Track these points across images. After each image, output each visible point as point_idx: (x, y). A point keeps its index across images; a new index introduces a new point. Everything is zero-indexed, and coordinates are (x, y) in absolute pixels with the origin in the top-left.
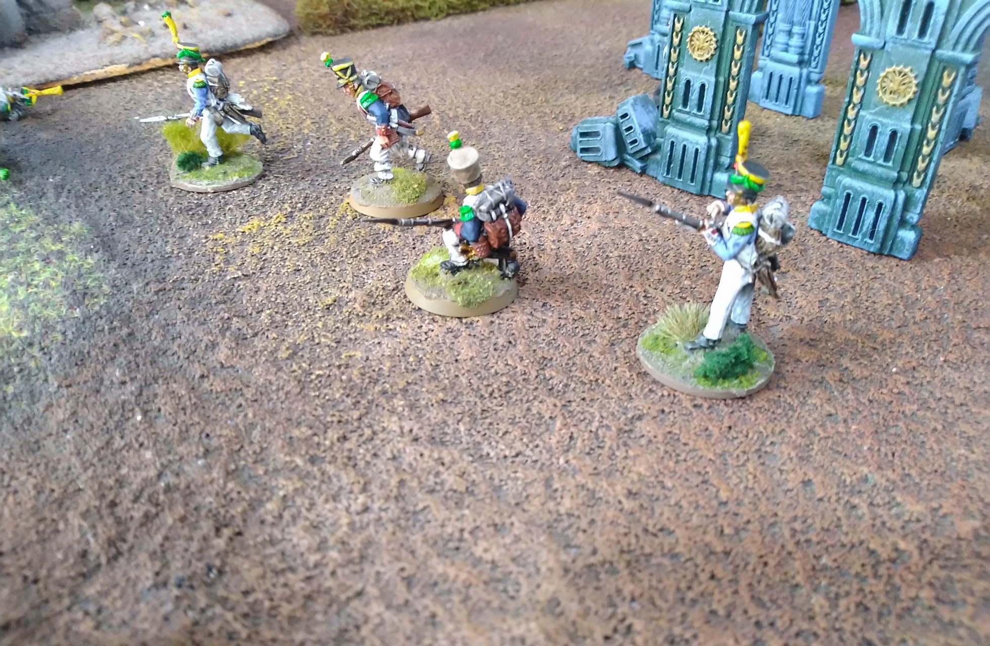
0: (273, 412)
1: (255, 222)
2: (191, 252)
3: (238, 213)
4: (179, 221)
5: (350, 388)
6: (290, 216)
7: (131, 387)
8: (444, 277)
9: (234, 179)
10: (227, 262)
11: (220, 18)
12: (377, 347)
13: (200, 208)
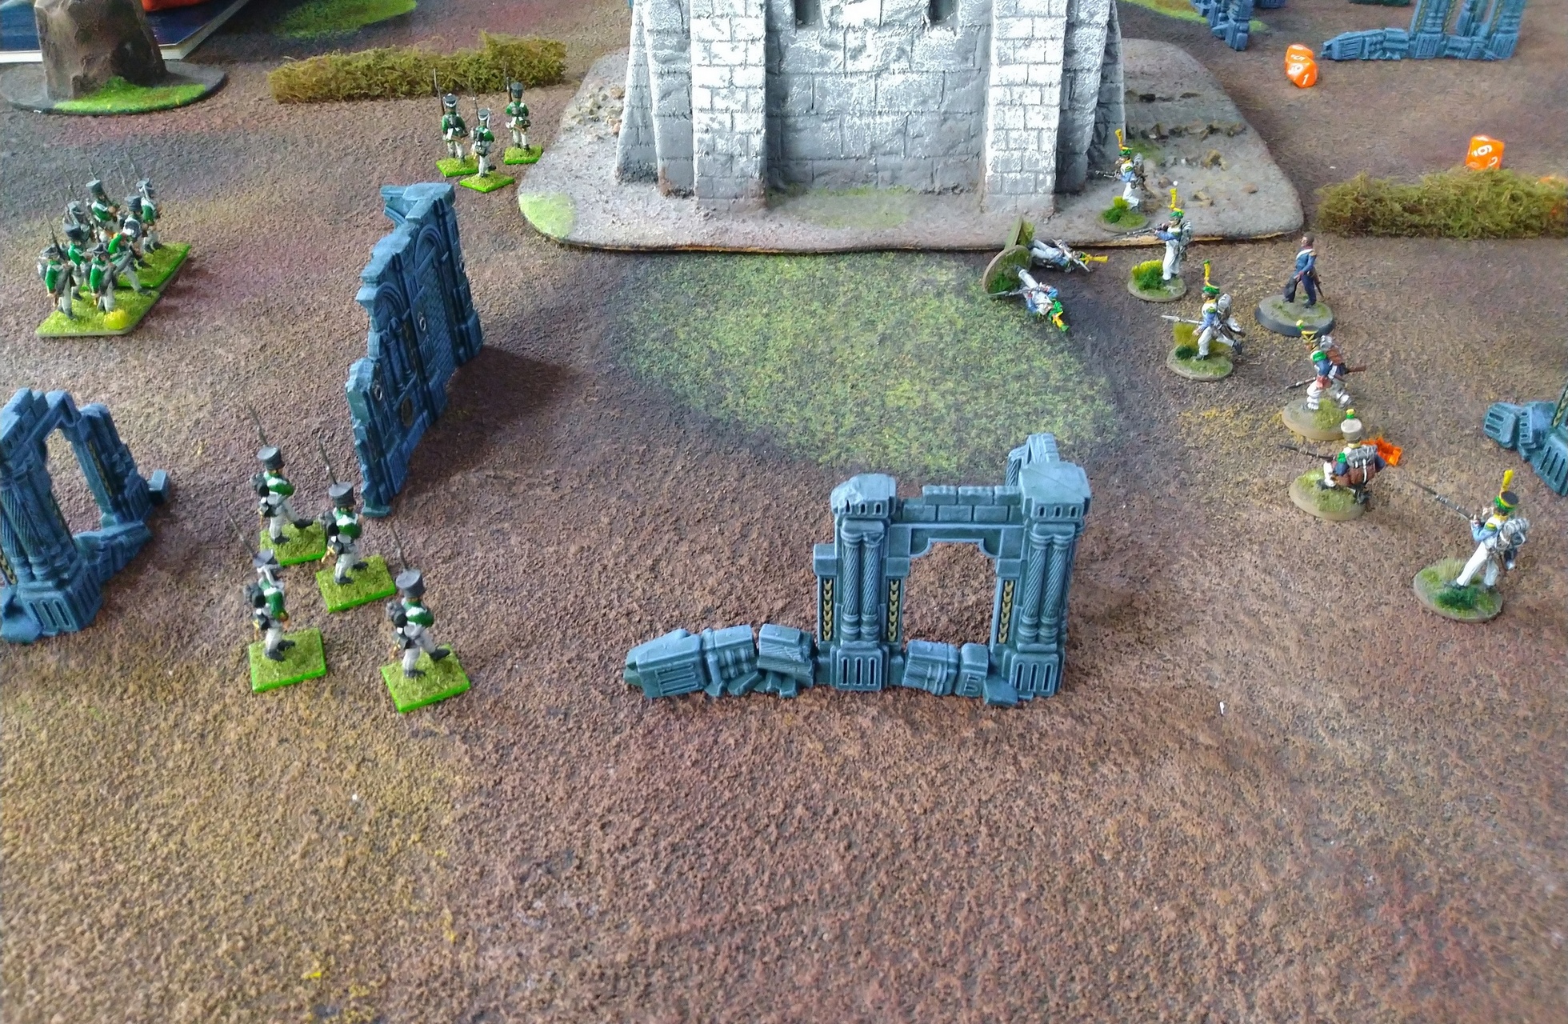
0: (1189, 528)
1: (1214, 411)
2: (1168, 420)
3: (1204, 401)
4: (1166, 396)
5: (1233, 530)
6: (1237, 413)
7: (1123, 491)
8: (1316, 489)
9: (1210, 374)
10: (1188, 435)
11: (1245, 194)
12: (1257, 515)
13: (1181, 390)
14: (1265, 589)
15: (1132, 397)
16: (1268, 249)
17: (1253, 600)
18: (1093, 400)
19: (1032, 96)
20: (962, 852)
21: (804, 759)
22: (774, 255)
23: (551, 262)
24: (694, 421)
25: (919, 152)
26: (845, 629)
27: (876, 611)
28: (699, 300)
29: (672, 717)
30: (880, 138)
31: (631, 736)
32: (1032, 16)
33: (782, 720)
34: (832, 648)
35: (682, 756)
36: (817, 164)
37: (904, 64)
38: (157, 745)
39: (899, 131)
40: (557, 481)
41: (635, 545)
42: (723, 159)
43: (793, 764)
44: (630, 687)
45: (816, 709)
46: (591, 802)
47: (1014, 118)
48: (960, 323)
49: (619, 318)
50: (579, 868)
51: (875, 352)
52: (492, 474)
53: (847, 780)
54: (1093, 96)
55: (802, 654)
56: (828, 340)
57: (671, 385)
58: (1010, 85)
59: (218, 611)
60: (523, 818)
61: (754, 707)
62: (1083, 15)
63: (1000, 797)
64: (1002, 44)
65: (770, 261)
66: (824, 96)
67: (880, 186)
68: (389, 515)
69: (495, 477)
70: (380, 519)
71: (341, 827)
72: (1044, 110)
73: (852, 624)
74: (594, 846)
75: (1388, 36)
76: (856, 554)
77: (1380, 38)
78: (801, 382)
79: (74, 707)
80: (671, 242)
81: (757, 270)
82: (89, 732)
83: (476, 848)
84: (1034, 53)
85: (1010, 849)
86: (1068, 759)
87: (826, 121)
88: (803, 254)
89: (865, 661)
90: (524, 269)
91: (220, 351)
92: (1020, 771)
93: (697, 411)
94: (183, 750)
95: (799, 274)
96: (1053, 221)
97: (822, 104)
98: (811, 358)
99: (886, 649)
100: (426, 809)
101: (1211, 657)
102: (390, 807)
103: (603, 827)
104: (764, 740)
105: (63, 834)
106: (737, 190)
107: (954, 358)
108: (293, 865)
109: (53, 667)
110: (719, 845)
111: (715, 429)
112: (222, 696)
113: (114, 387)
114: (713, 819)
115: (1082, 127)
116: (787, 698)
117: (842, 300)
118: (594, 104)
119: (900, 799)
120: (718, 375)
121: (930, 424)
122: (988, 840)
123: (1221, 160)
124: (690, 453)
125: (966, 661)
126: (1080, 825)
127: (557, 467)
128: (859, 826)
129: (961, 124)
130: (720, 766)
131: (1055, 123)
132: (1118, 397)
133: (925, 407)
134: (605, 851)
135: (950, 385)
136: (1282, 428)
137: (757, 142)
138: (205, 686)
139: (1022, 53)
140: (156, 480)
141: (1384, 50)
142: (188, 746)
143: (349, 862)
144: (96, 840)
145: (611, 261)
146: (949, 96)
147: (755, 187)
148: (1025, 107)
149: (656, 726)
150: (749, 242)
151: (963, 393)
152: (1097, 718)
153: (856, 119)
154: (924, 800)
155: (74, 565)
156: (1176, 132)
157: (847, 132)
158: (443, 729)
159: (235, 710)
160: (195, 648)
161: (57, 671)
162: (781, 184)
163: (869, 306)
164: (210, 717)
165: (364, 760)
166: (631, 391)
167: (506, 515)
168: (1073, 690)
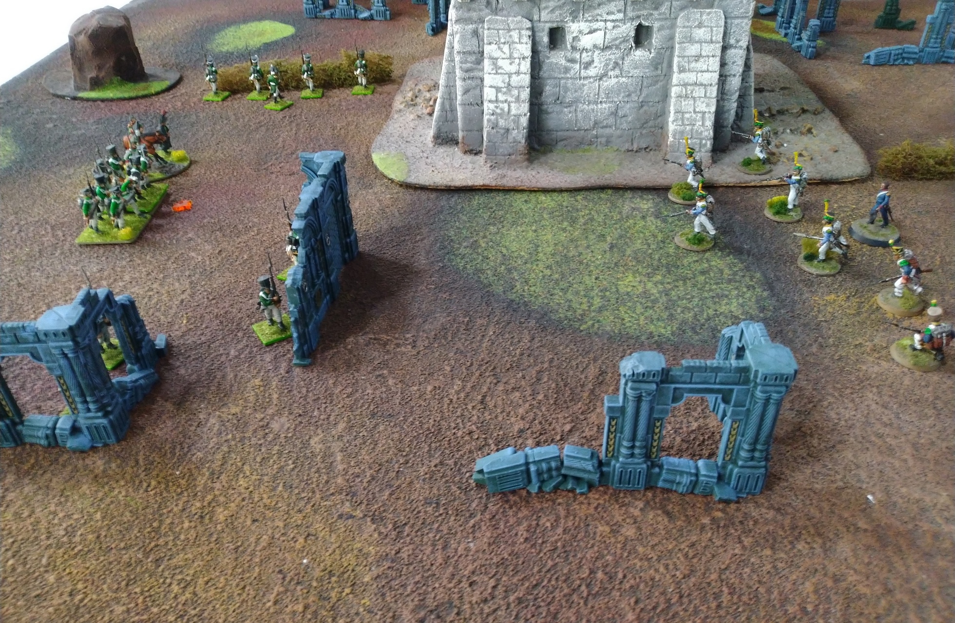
0: (829, 376)
1: (833, 296)
2: (804, 303)
3: (826, 289)
4: (800, 286)
5: (858, 378)
6: (848, 298)
9: (827, 272)
11: (831, 153)
12: (872, 367)
13: (809, 282)
14: (885, 419)
15: (778, 286)
16: (849, 188)
17: (879, 426)
18: (754, 288)
19: (699, 92)
20: (714, 605)
21: (598, 538)
22: (535, 191)
23: (396, 196)
24: (498, 301)
25: (625, 126)
26: (624, 451)
27: (645, 440)
28: (491, 221)
29: (507, 506)
30: (600, 117)
31: (481, 520)
32: (700, 42)
33: (582, 510)
34: (613, 462)
35: (516, 534)
36: (560, 133)
37: (617, 72)
38: (172, 523)
39: (612, 113)
40: (414, 342)
41: (469, 385)
42: (502, 131)
43: (592, 542)
44: (477, 485)
45: (601, 502)
46: (460, 566)
47: (687, 105)
48: (660, 237)
49: (442, 233)
50: (458, 614)
51: (608, 255)
52: (373, 336)
53: (629, 553)
54: (736, 91)
55: (593, 466)
56: (576, 247)
57: (479, 277)
58: (685, 85)
59: (205, 429)
60: (417, 578)
61: (560, 500)
62: (732, 41)
63: (733, 567)
64: (681, 59)
65: (532, 195)
66: (566, 92)
67: (599, 147)
68: (311, 365)
69: (375, 339)
70: (304, 366)
71: (298, 583)
72: (706, 100)
73: (629, 448)
74: (466, 599)
75: (906, 50)
76: (635, 404)
77: (900, 51)
78: (563, 275)
79: (116, 496)
80: (470, 183)
81: (526, 201)
82: (128, 514)
83: (388, 599)
84: (701, 65)
85: (745, 604)
86: (775, 540)
87: (566, 107)
88: (554, 190)
89: (635, 471)
90: (379, 201)
91: (193, 254)
92: (744, 548)
93: (500, 296)
94: (190, 527)
95: (553, 204)
96: (711, 170)
97: (564, 97)
98: (567, 259)
99: (649, 463)
100: (353, 570)
101: (858, 467)
102: (329, 569)
103: (471, 585)
104: (570, 524)
105: (116, 586)
106: (511, 151)
107: (660, 259)
108: (268, 609)
109: (102, 468)
110: (549, 600)
111: (512, 307)
112: (212, 489)
113: (127, 278)
114: (543, 581)
115: (729, 110)
116: (582, 494)
117: (582, 220)
118: (414, 94)
119: (667, 567)
120: (509, 271)
121: (650, 304)
122: (729, 597)
123: (813, 130)
124: (498, 323)
125: (703, 472)
126: (789, 586)
127: (413, 332)
128: (642, 586)
129: (651, 109)
130: (543, 542)
131: (713, 109)
132: (770, 286)
133: (645, 293)
134: (474, 602)
135: (659, 277)
136: (879, 308)
137: (524, 121)
138: (201, 481)
139: (693, 65)
140: (160, 341)
141: (903, 58)
142: (193, 524)
143: (306, 607)
144: (138, 590)
145: (433, 196)
146: (645, 92)
147: (522, 149)
148: (694, 98)
149: (497, 513)
150: (519, 184)
151: (668, 283)
152: (790, 510)
153: (585, 106)
154: (682, 568)
155: (114, 401)
156: (781, 112)
157: (580, 115)
158: (358, 513)
159: (222, 499)
160: (193, 455)
161: (104, 471)
162: (536, 146)
163: (599, 225)
164: (205, 504)
165: (309, 535)
166: (454, 281)
167: (384, 364)
168: (770, 490)
